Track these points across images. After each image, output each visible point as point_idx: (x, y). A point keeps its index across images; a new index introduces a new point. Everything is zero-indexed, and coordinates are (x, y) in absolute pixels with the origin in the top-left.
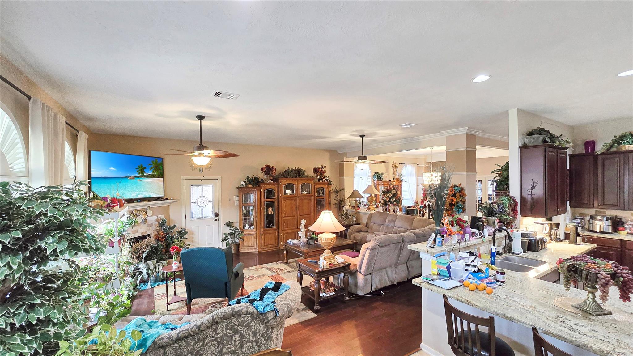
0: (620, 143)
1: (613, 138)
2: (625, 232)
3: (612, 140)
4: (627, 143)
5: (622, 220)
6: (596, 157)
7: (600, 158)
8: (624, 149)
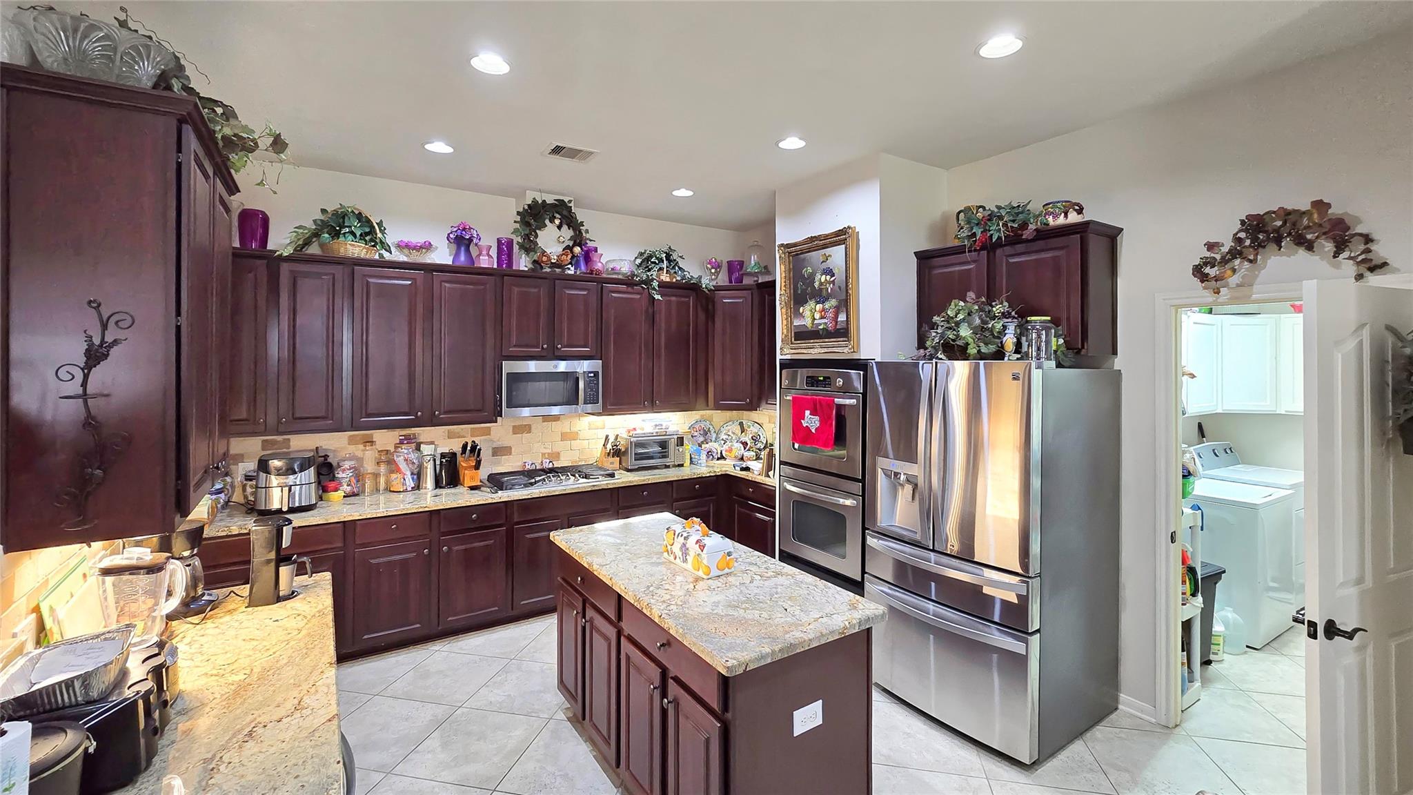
0: (336, 234)
1: (319, 216)
2: (340, 493)
3: (315, 221)
4: (351, 237)
5: (330, 460)
6: (275, 261)
7: (285, 268)
8: (342, 252)
